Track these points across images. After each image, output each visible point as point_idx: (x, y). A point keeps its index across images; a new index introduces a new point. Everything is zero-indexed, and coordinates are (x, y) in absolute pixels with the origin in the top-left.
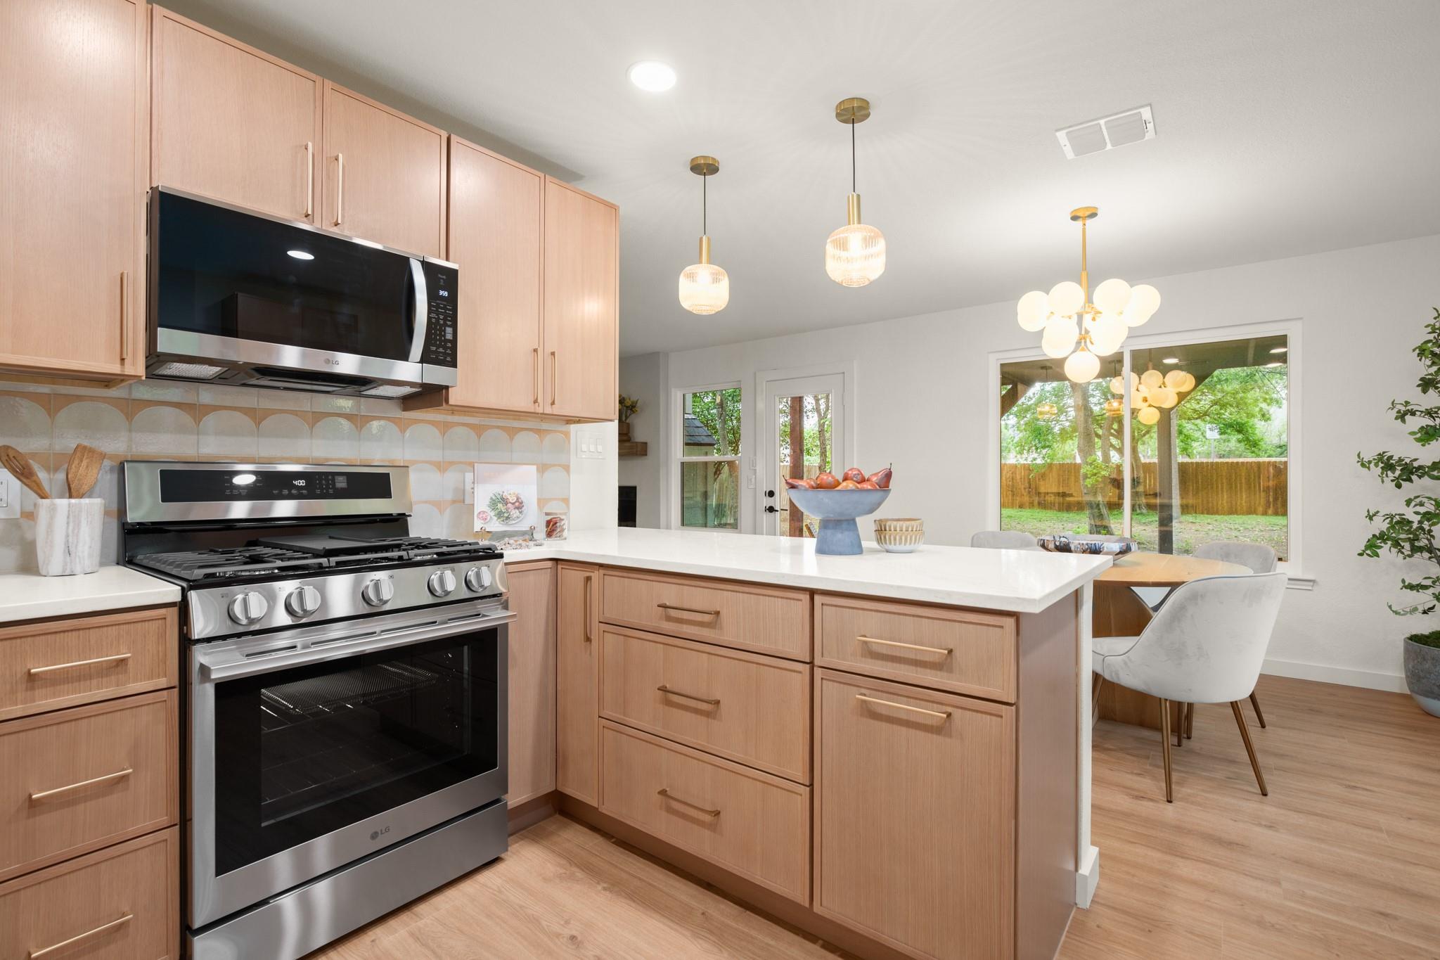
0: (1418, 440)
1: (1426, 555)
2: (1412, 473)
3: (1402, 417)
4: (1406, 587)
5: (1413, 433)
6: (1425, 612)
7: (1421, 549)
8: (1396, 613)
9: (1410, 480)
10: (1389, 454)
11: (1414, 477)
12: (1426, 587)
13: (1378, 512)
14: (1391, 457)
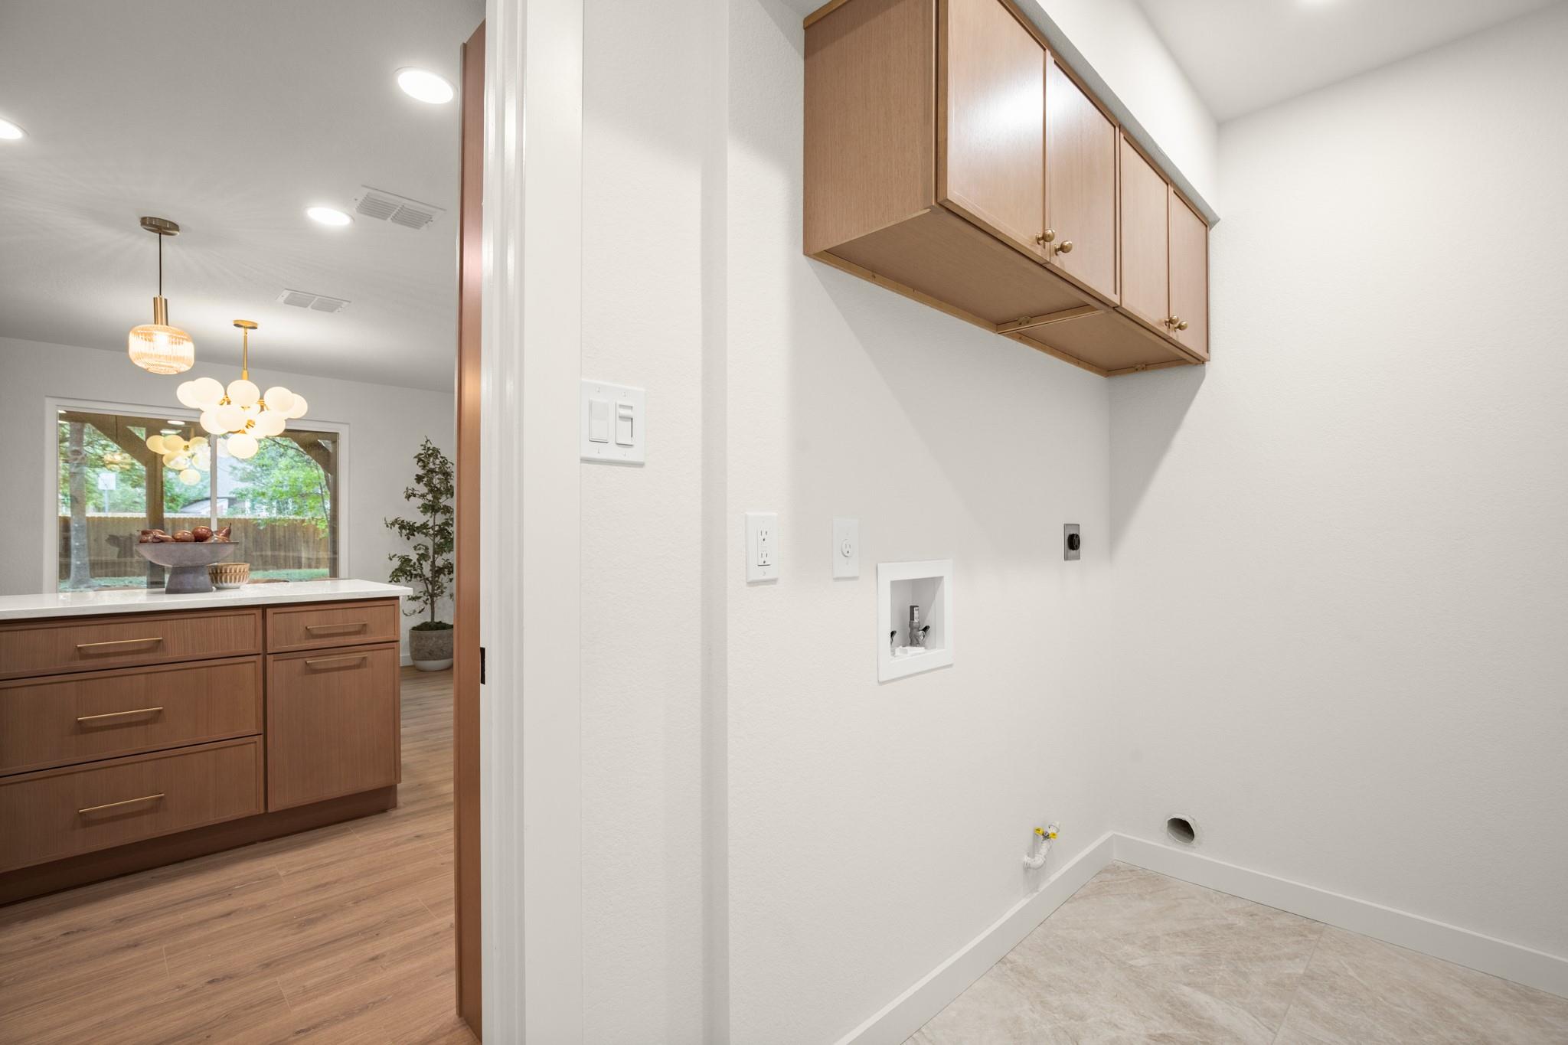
0: (422, 512)
1: (419, 579)
2: (415, 531)
3: (408, 497)
4: (410, 599)
5: (419, 508)
6: (420, 612)
7: (416, 576)
8: (407, 615)
9: (414, 535)
10: (402, 519)
11: (416, 533)
12: (419, 598)
13: (395, 555)
14: (403, 521)
